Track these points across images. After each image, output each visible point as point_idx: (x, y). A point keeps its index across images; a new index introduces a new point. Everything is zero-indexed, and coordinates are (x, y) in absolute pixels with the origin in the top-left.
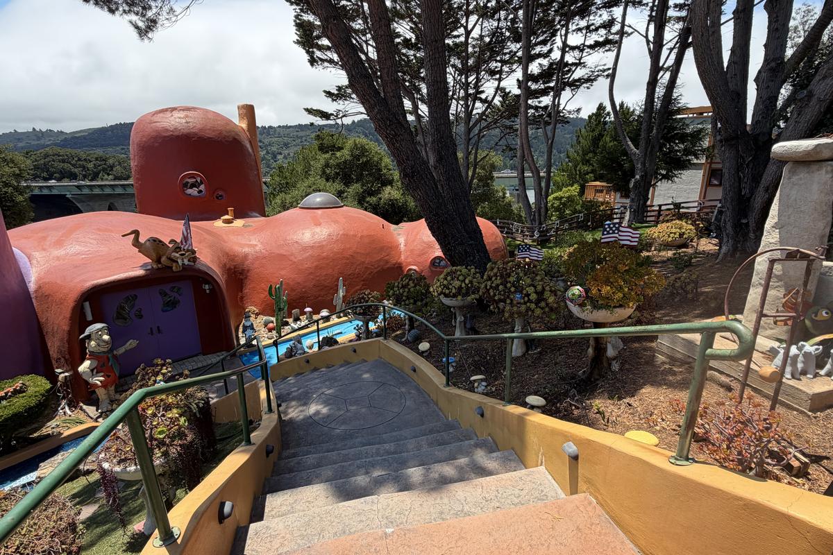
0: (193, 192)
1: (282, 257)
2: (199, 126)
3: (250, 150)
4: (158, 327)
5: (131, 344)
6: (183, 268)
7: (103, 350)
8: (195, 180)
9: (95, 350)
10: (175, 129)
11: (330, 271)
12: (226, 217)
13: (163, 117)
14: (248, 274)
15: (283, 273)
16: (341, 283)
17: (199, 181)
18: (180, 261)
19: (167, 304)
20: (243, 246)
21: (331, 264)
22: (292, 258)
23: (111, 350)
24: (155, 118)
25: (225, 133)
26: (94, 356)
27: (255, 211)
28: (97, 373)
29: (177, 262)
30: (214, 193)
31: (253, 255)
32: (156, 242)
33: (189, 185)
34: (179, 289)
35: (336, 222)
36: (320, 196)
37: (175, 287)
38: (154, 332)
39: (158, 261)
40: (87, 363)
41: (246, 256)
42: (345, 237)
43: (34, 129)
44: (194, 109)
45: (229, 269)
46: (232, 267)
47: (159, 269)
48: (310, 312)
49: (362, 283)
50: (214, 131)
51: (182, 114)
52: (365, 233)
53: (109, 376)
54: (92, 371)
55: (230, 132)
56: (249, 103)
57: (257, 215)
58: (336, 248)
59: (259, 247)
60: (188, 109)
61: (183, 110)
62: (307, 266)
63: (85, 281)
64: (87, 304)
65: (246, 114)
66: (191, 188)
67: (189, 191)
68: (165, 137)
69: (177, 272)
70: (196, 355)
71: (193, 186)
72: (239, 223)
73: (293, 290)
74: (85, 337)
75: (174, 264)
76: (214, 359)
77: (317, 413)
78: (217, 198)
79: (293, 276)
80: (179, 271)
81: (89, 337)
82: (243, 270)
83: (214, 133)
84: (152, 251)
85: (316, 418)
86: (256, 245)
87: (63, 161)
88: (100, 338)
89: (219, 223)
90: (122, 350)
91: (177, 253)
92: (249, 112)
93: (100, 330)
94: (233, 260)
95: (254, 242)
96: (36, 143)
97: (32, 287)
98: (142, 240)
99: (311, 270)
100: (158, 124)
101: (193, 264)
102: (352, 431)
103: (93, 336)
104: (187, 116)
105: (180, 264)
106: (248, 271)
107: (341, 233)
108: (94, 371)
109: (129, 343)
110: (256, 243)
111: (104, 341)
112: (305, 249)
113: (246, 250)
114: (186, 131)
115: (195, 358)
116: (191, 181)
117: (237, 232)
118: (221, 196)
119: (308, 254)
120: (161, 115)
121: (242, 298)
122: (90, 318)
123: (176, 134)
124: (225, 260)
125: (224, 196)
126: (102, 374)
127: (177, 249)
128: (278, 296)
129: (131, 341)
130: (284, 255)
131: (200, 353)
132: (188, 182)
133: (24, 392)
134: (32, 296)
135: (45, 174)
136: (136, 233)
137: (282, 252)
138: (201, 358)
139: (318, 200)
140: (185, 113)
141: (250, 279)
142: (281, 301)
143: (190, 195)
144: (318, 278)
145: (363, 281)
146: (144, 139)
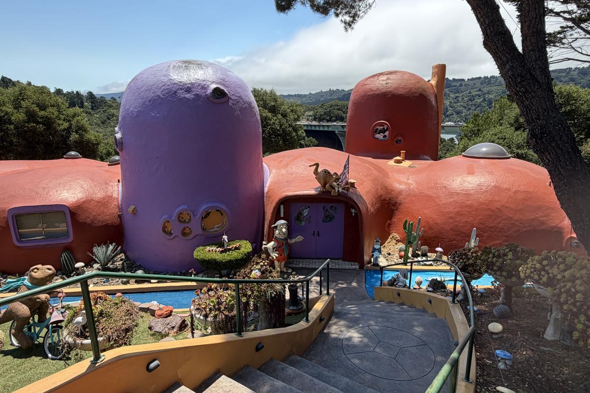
0: (380, 136)
1: (429, 198)
2: (394, 86)
3: (434, 102)
4: (318, 232)
5: (299, 238)
6: (338, 194)
7: (281, 237)
8: (383, 127)
9: (277, 236)
10: (378, 89)
11: (471, 219)
12: (398, 158)
13: (371, 81)
14: (400, 207)
15: (426, 211)
16: (474, 234)
17: (385, 128)
18: (336, 189)
19: (327, 217)
20: (400, 183)
21: (474, 213)
22: (437, 200)
23: (286, 239)
24: (367, 82)
25: (414, 90)
26: (277, 240)
27: (426, 155)
28: (276, 251)
29: (335, 189)
30: (395, 138)
31: (406, 191)
32: (326, 172)
33: (378, 131)
34: (336, 208)
35: (491, 173)
36: (487, 147)
37: (333, 206)
38: (315, 234)
39: (324, 186)
40: (272, 243)
41: (400, 192)
42: (497, 189)
43: (330, 89)
44: (395, 72)
45: (385, 200)
46: (387, 199)
47: (323, 192)
48: (441, 253)
49: (504, 238)
50: (405, 89)
51: (385, 78)
52: (522, 188)
53: (281, 255)
54: (273, 248)
55: (419, 88)
56: (441, 63)
57: (428, 158)
58: (482, 198)
59: (413, 186)
60: (391, 73)
61: (387, 74)
62: (448, 210)
63: (284, 192)
64: (282, 207)
65: (438, 73)
66: (379, 133)
67: (377, 136)
68: (369, 95)
69: (334, 196)
70: (338, 259)
71: (380, 132)
72: (407, 163)
73: (430, 228)
74: (275, 226)
75: (333, 190)
76: (347, 265)
77: (350, 339)
78: (397, 142)
79: (434, 216)
80: (336, 196)
81: (276, 227)
82: (396, 203)
83: (405, 91)
84: (322, 179)
85: (345, 343)
86: (412, 184)
87: (339, 109)
88: (281, 230)
89: (391, 162)
90: (293, 241)
91: (336, 182)
92: (441, 70)
93: (282, 224)
94: (389, 193)
95: (410, 181)
96: (330, 97)
97: (266, 190)
98: (319, 170)
99: (452, 215)
100: (368, 86)
101: (346, 192)
102: (360, 370)
103: (278, 227)
104: (388, 79)
105: (337, 191)
106: (400, 204)
107: (493, 184)
108: (275, 249)
109: (298, 237)
110: (412, 182)
111: (282, 232)
112: (451, 194)
113: (402, 187)
114: (383, 91)
115: (337, 261)
116: (380, 128)
117: (402, 171)
118: (400, 140)
119: (452, 200)
120: (371, 79)
121: (390, 225)
122: (282, 215)
123: (376, 93)
124: (381, 192)
125: (402, 141)
126: (278, 252)
127: (337, 179)
128: (410, 231)
129: (300, 236)
130: (431, 197)
131: (340, 258)
132: (377, 129)
133: (239, 249)
134: (265, 195)
135: (328, 118)
136: (317, 165)
137: (430, 193)
138: (340, 262)
139: (484, 149)
140: (388, 76)
141: (399, 211)
142: (412, 236)
143: (377, 138)
144: (456, 223)
145: (506, 237)
146: (356, 98)
